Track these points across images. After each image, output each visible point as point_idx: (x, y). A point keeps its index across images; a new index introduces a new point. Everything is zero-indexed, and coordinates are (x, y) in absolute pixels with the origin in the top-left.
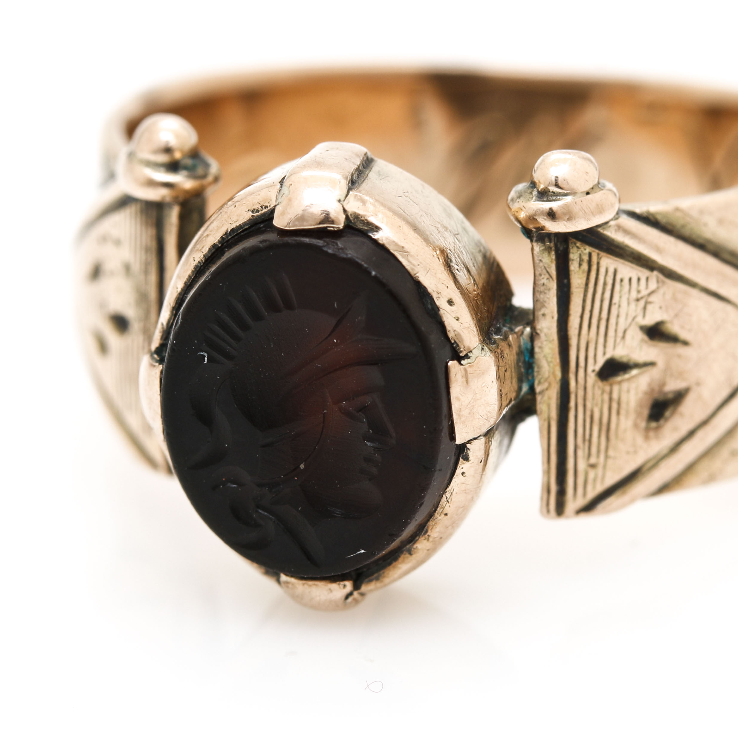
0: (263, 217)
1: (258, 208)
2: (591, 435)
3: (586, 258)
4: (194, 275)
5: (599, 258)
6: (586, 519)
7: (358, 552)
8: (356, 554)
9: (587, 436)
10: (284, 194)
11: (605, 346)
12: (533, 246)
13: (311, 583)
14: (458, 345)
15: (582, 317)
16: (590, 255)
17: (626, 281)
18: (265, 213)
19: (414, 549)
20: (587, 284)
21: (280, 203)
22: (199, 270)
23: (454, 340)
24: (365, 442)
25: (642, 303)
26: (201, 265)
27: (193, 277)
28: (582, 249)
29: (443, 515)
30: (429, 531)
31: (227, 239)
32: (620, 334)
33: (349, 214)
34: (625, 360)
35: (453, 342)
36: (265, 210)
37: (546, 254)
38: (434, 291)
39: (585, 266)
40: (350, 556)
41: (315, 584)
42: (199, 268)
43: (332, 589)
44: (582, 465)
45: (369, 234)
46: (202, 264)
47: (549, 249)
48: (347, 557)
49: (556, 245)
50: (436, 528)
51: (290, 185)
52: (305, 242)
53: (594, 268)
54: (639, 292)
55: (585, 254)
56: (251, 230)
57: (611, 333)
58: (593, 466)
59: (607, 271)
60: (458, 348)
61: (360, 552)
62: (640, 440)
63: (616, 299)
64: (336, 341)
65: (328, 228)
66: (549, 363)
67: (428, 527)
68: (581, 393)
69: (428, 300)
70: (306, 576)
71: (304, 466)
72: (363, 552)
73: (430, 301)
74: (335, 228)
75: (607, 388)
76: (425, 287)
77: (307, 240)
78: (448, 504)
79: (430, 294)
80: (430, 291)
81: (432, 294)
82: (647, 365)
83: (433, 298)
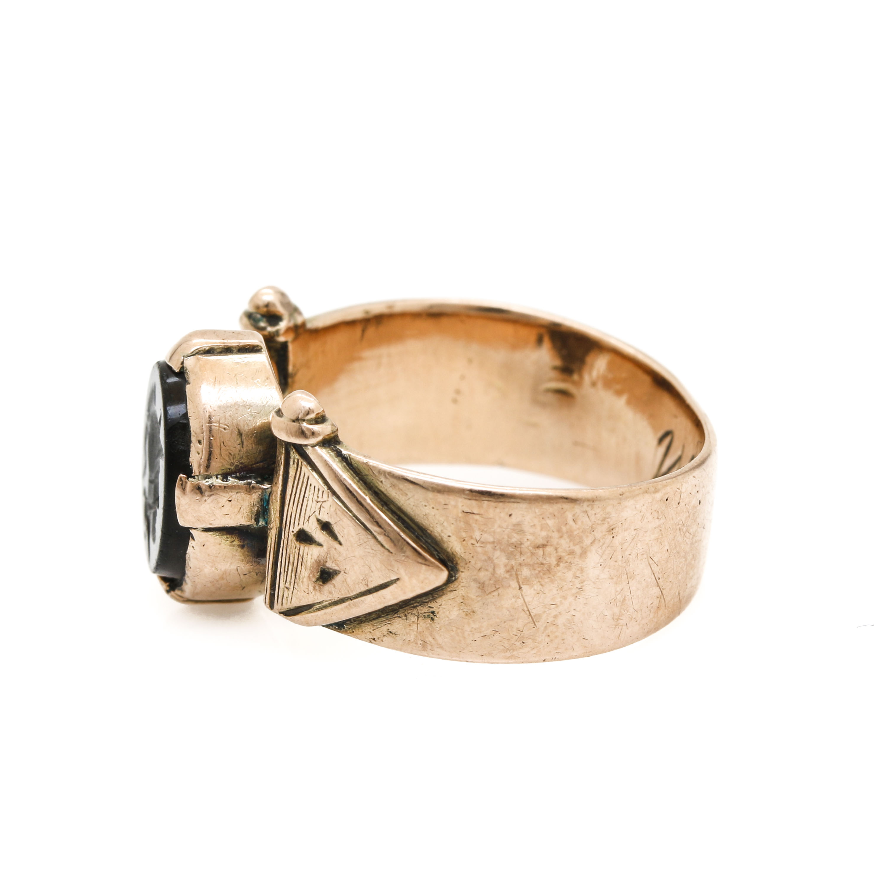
2: (288, 570)
3: (296, 461)
5: (302, 465)
6: (282, 618)
9: (286, 570)
11: (299, 520)
15: (291, 495)
16: (298, 460)
17: (312, 487)
20: (295, 478)
23: (192, 465)
25: (319, 504)
28: (295, 455)
32: (307, 518)
34: (310, 534)
39: (295, 465)
44: (282, 585)
53: (299, 469)
54: (318, 497)
55: (296, 458)
57: (303, 513)
58: (287, 588)
59: (304, 475)
62: (311, 587)
63: (306, 495)
68: (286, 542)
75: (298, 545)
79: (191, 431)
80: (191, 429)
81: (192, 432)
82: (320, 545)
83: (191, 435)
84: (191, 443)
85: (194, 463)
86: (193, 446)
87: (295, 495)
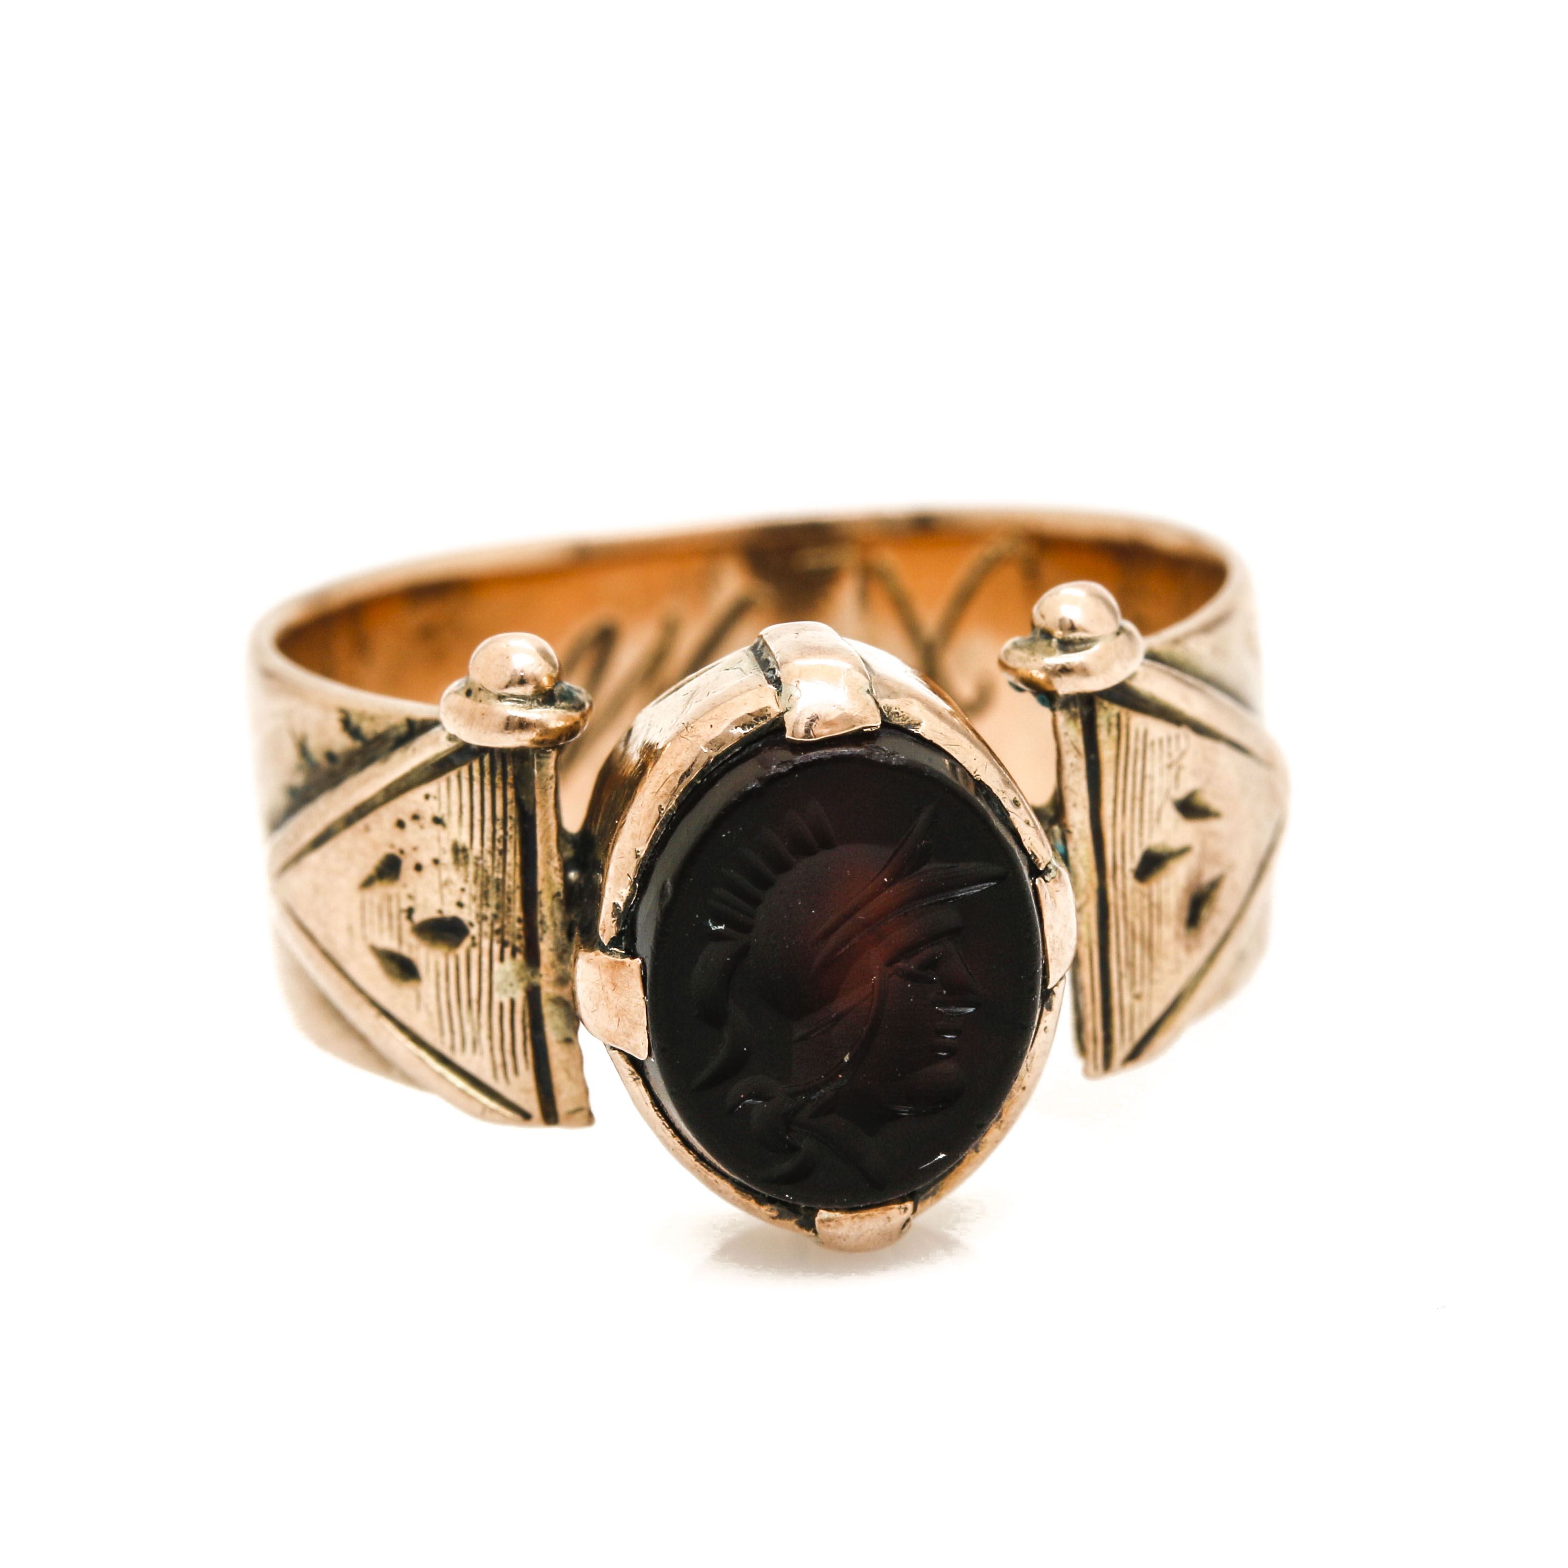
0: (759, 733)
1: (752, 722)
2: (1134, 956)
3: (1114, 720)
4: (664, 829)
5: (1128, 719)
7: (936, 1158)
8: (934, 1161)
9: (1130, 959)
10: (791, 696)
11: (1140, 834)
12: (1054, 716)
13: (863, 1214)
14: (1036, 857)
16: (1118, 716)
17: (1157, 745)
18: (763, 727)
19: (983, 1143)
20: (1117, 756)
21: (790, 708)
22: (670, 821)
23: (1032, 852)
24: (937, 1008)
25: (1174, 770)
26: (673, 813)
27: (662, 833)
28: (1110, 710)
29: (1021, 1090)
30: (1004, 1115)
31: (708, 772)
32: (1155, 815)
33: (882, 707)
34: (1159, 850)
35: (1030, 853)
36: (762, 723)
37: (1071, 724)
38: (998, 790)
39: (1114, 732)
40: (925, 1166)
41: (869, 1215)
42: (670, 818)
43: (891, 1216)
44: (1127, 999)
45: (909, 729)
46: (675, 812)
47: (1073, 717)
48: (921, 1168)
49: (1081, 712)
50: (1012, 1108)
51: (797, 683)
52: (844, 753)
53: (1124, 732)
54: (1170, 755)
55: (1113, 716)
56: (744, 753)
57: (1146, 816)
58: (1138, 997)
59: (1137, 734)
60: (1036, 861)
61: (939, 1157)
62: (1182, 954)
64: (888, 880)
65: (865, 730)
66: (1085, 868)
67: (1002, 1110)
69: (995, 803)
70: (862, 1206)
71: (849, 1058)
72: (944, 1157)
73: (997, 804)
74: (872, 728)
75: (1146, 891)
76: (989, 787)
77: (845, 751)
78: (1028, 1074)
79: (995, 795)
80: (995, 791)
81: (997, 795)
82: (1183, 851)
83: (1000, 800)
84: (1009, 815)
85: (1034, 844)
86: (1014, 818)
87: (1124, 791)
